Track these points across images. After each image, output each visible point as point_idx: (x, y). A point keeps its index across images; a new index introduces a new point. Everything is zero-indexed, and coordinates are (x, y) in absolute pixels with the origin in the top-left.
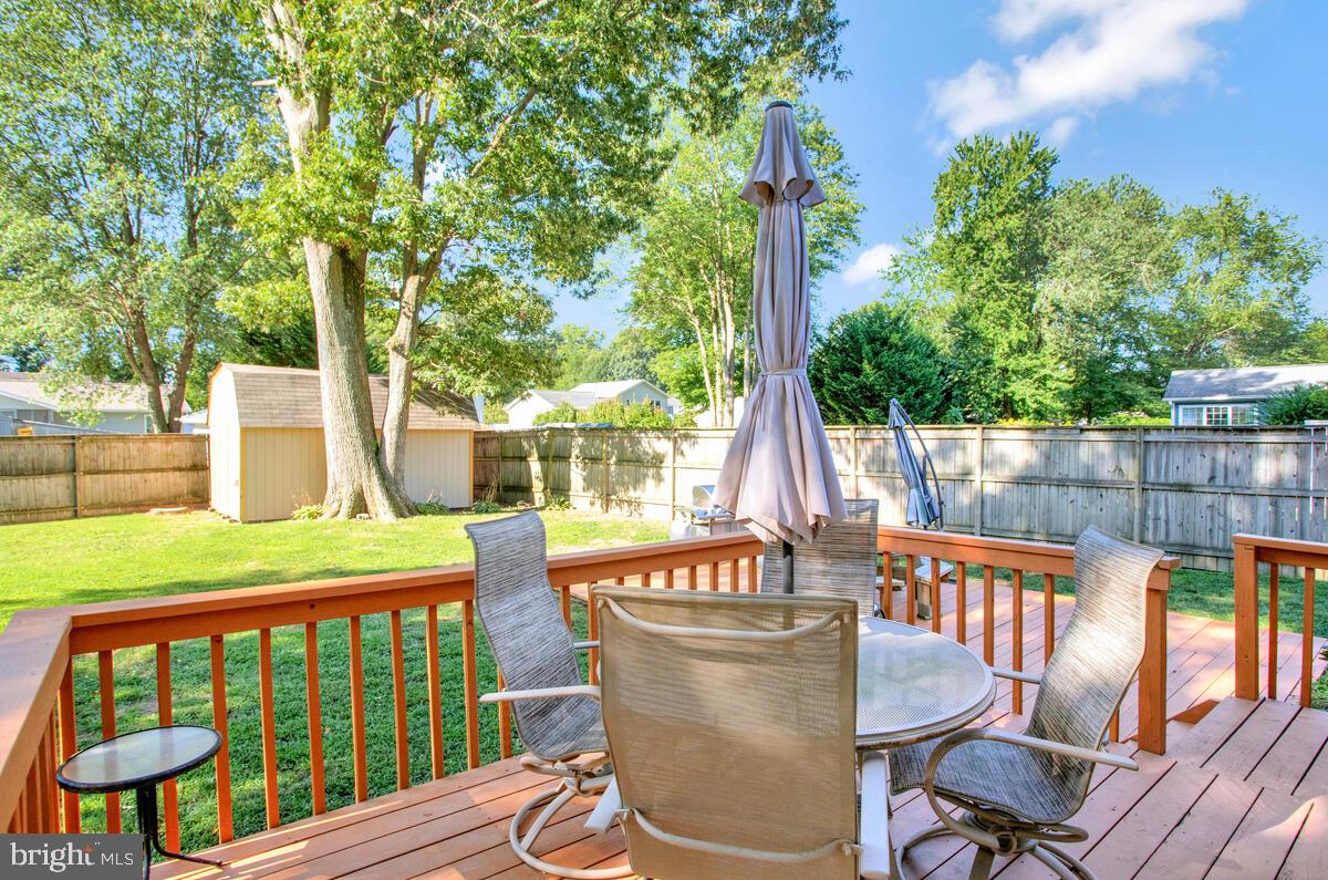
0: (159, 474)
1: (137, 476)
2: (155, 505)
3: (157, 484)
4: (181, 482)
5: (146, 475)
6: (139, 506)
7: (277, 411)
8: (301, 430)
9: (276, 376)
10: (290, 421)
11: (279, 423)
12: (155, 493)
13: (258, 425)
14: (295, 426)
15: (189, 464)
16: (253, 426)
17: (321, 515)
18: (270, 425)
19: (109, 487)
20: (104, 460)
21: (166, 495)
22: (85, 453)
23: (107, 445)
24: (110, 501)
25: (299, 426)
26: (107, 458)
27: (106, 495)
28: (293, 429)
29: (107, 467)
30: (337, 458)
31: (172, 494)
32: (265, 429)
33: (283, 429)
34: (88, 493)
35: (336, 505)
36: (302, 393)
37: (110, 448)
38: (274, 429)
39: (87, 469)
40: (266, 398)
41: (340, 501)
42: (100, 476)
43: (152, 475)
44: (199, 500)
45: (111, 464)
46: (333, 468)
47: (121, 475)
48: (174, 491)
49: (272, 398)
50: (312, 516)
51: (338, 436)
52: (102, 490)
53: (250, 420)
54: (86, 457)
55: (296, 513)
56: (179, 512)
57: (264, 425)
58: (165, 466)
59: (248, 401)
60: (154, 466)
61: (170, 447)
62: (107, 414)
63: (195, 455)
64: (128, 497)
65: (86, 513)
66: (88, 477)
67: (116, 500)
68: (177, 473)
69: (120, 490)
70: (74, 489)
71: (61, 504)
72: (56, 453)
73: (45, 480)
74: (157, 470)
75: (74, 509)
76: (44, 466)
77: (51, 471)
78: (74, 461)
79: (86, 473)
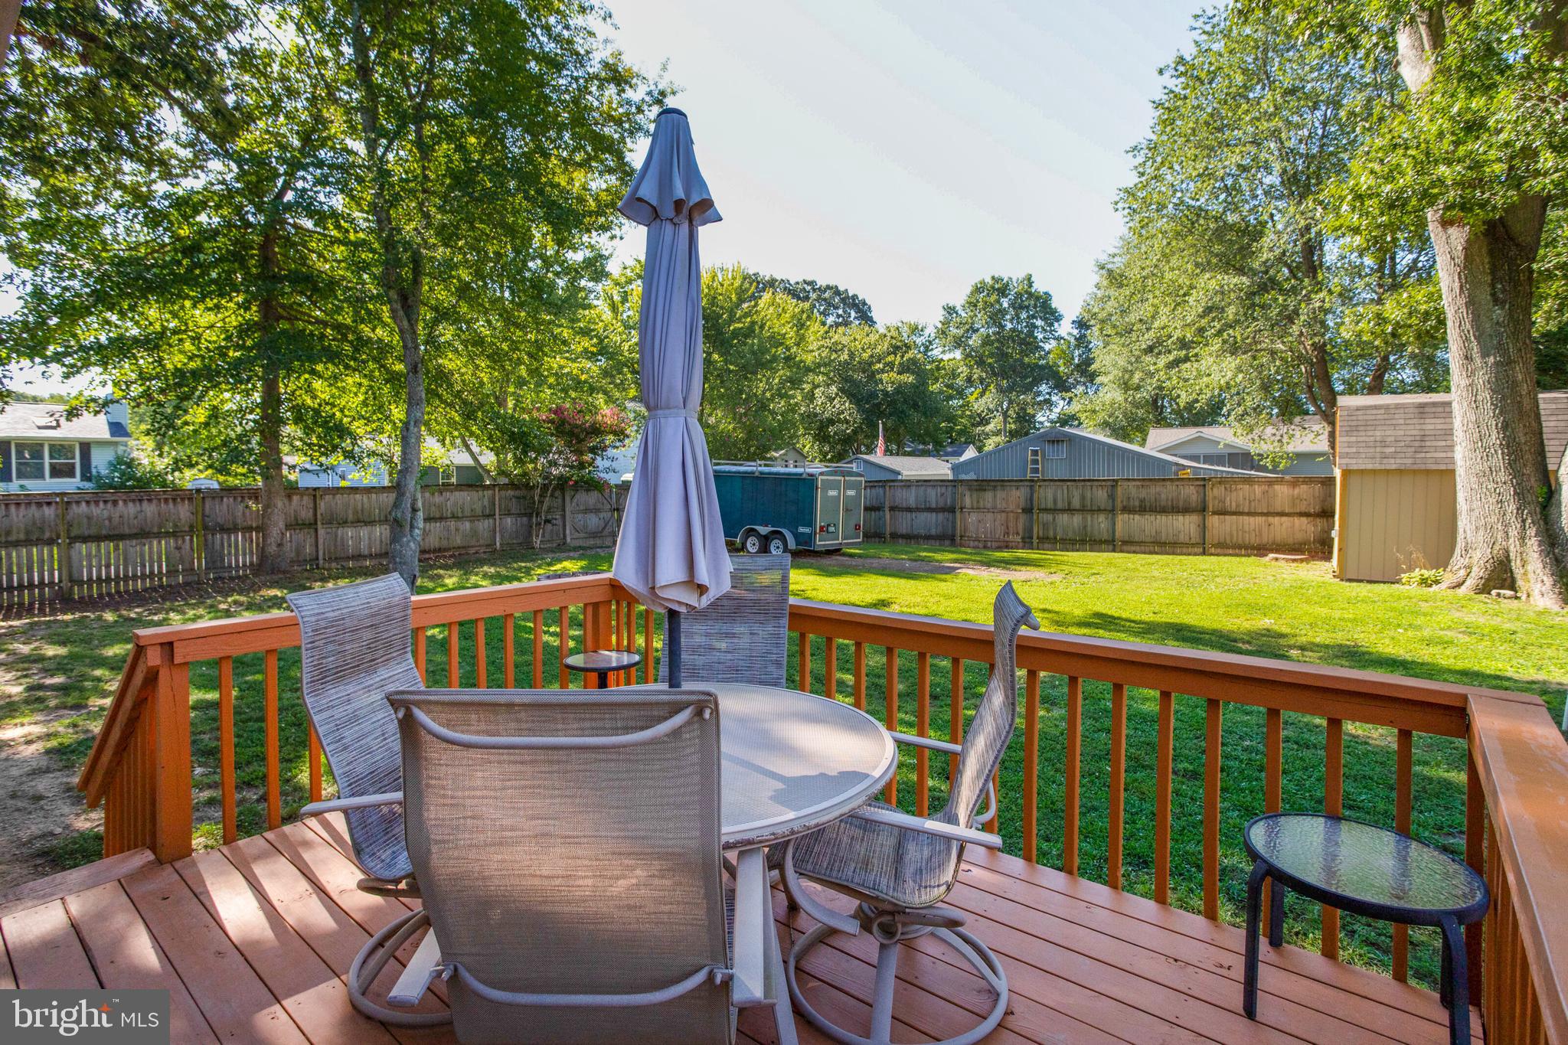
0: (1285, 518)
1: (1260, 520)
2: (1272, 551)
3: (1282, 528)
4: (1305, 529)
5: (1271, 519)
6: (1260, 550)
7: (1392, 450)
8: (1428, 472)
9: (1398, 406)
10: (1410, 461)
11: (1392, 464)
12: (1278, 539)
13: (1363, 467)
14: (1415, 467)
15: (1318, 509)
16: (1355, 467)
17: (1437, 582)
18: (1378, 467)
19: (1235, 528)
20: (1232, 500)
21: (1290, 541)
22: (1215, 493)
23: (1234, 487)
24: (1235, 542)
25: (1423, 467)
26: (1234, 499)
27: (1231, 536)
28: (1415, 472)
29: (1234, 509)
30: (1472, 510)
32: (1374, 472)
33: (1400, 472)
34: (1215, 532)
35: (1462, 573)
36: (1431, 425)
37: (1236, 490)
38: (1388, 471)
39: (1216, 509)
40: (1378, 433)
41: (1469, 568)
42: (1227, 517)
43: (1276, 520)
45: (1238, 506)
46: (1464, 524)
47: (1246, 518)
48: (1299, 537)
49: (1388, 433)
50: (1424, 582)
51: (1474, 479)
52: (1228, 529)
53: (1354, 461)
54: (1215, 498)
55: (1405, 577)
56: (1294, 561)
57: (1370, 467)
58: (1291, 511)
59: (1353, 439)
60: (1279, 509)
61: (1297, 491)
62: (1299, 456)
63: (1320, 500)
64: (1254, 540)
65: (1213, 550)
66: (1217, 517)
67: (1240, 541)
68: (1304, 520)
69: (1244, 532)
70: (1203, 528)
71: (1193, 541)
72: (1190, 493)
73: (1181, 518)
74: (1282, 514)
75: (1203, 546)
76: (1181, 504)
77: (1186, 510)
78: (1204, 501)
79: (1214, 513)
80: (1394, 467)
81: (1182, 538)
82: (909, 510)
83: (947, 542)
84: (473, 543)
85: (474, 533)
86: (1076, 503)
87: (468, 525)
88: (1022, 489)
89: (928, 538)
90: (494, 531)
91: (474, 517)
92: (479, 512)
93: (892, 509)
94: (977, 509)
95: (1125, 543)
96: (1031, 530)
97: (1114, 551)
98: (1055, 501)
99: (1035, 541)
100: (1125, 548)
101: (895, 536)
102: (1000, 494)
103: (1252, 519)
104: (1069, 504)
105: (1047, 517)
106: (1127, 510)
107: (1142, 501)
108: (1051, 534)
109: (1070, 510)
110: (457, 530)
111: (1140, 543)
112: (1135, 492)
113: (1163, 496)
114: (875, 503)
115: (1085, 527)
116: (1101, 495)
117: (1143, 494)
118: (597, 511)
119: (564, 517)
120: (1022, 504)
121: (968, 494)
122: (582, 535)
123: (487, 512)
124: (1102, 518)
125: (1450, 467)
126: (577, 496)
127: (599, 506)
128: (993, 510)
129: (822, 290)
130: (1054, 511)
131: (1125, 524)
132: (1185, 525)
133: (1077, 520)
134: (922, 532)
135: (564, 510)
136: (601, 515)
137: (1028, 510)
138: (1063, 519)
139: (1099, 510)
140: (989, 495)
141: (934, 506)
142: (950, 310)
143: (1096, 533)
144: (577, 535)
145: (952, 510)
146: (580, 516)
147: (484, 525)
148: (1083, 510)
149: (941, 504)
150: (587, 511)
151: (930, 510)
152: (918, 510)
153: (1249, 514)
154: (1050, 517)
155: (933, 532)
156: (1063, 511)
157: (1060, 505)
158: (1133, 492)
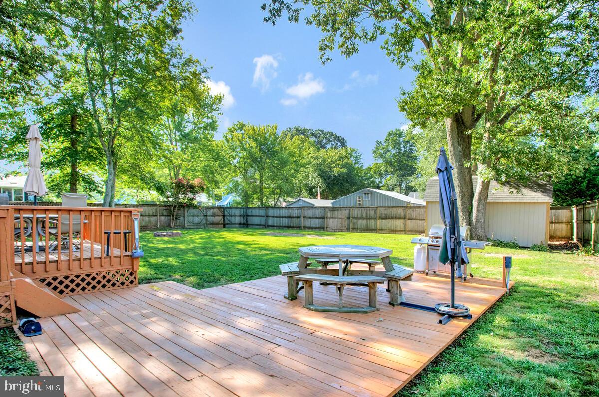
13: (430, 201)
18: (434, 200)
22: (409, 212)
27: (414, 227)
34: (409, 226)
40: (437, 189)
45: (416, 217)
47: (419, 221)
52: (413, 225)
54: (409, 214)
57: (432, 201)
59: (430, 191)
69: (418, 226)
70: (405, 224)
71: (402, 229)
72: (401, 212)
73: (398, 221)
75: (405, 231)
76: (398, 216)
77: (400, 218)
78: (405, 215)
79: (408, 219)
81: (399, 228)
82: (310, 218)
83: (322, 230)
84: (149, 225)
85: (150, 221)
86: (364, 216)
87: (147, 218)
88: (347, 210)
89: (316, 228)
90: (157, 221)
91: (149, 216)
92: (151, 214)
93: (304, 217)
94: (332, 217)
95: (380, 230)
96: (350, 225)
97: (376, 233)
98: (358, 215)
99: (351, 229)
100: (380, 232)
101: (305, 227)
102: (340, 212)
103: (421, 221)
104: (362, 215)
105: (355, 221)
106: (381, 218)
107: (386, 215)
108: (356, 227)
109: (362, 218)
110: (143, 220)
111: (385, 230)
112: (384, 212)
113: (392, 213)
114: (299, 215)
115: (367, 224)
116: (372, 213)
117: (386, 212)
118: (198, 216)
119: (184, 217)
120: (347, 216)
121: (329, 212)
122: (191, 224)
123: (154, 214)
124: (373, 221)
126: (190, 210)
127: (199, 214)
128: (337, 218)
129: (326, 134)
130: (357, 218)
131: (380, 223)
132: (399, 223)
133: (365, 221)
134: (314, 226)
135: (184, 215)
136: (200, 217)
137: (349, 218)
138: (360, 221)
139: (372, 218)
140: (336, 212)
141: (318, 216)
142: (379, 143)
143: (371, 226)
144: (189, 224)
145: (323, 218)
146: (191, 217)
147: (153, 219)
148: (366, 218)
149: (320, 216)
150: (193, 216)
151: (317, 218)
152: (312, 218)
154: (356, 220)
155: (318, 226)
156: (361, 218)
157: (359, 217)
158: (383, 211)
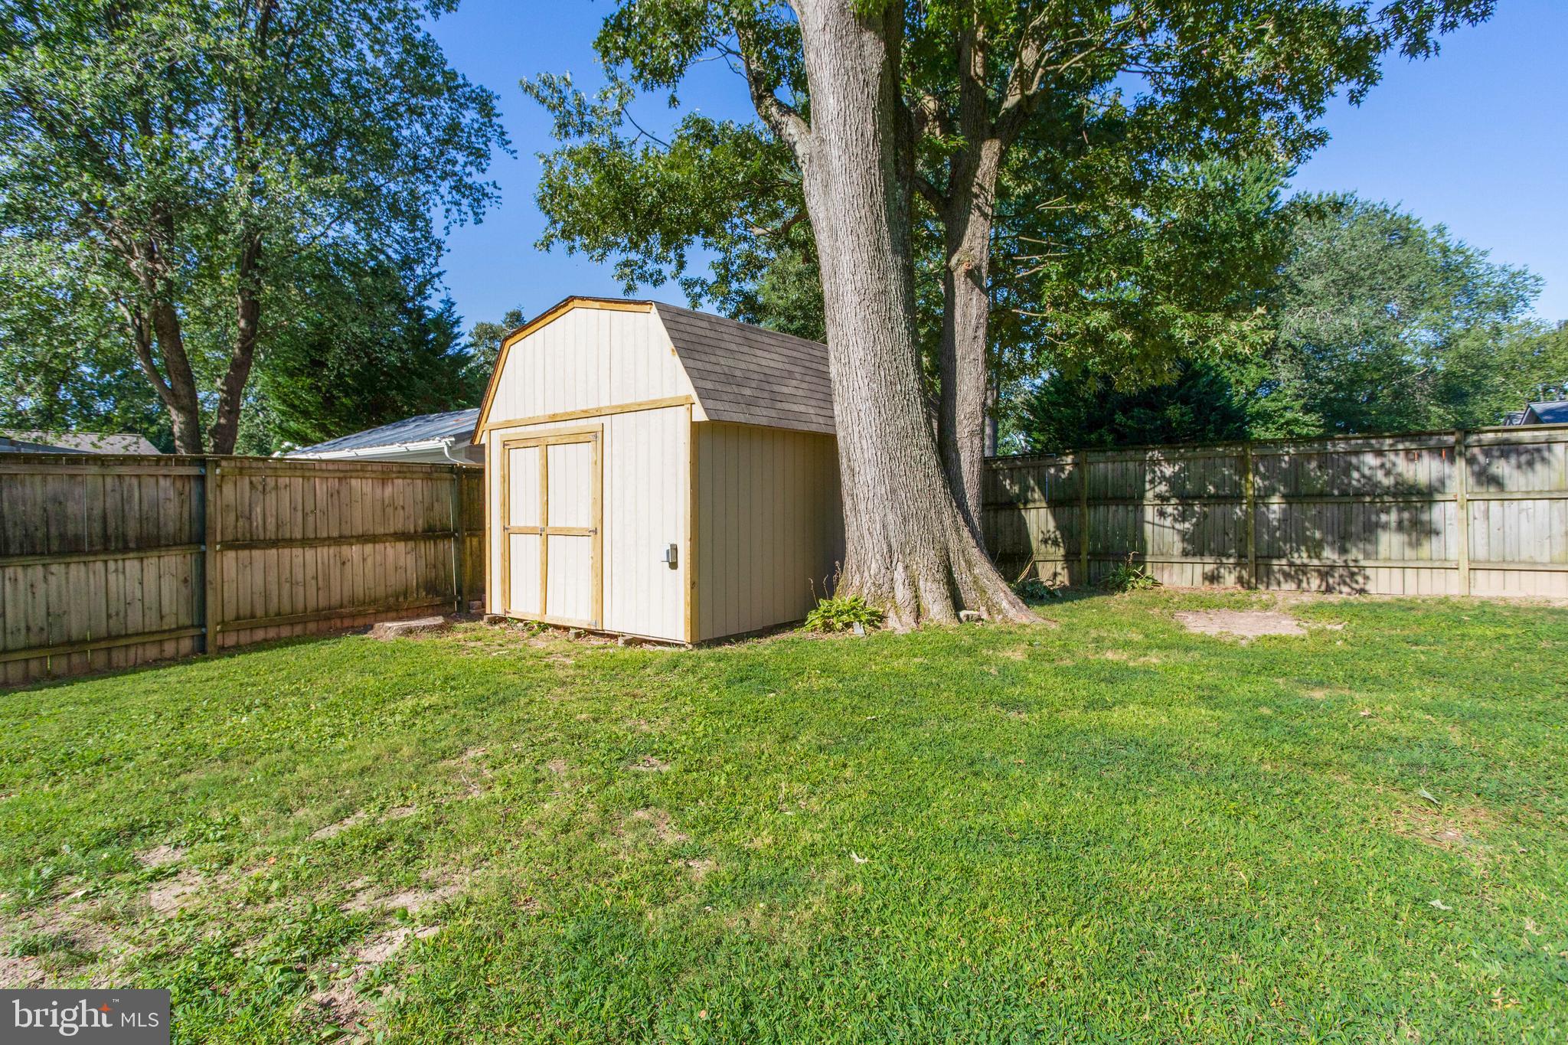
0: (369, 548)
1: (324, 552)
2: (382, 615)
3: (366, 568)
5: (345, 549)
19: (272, 577)
20: (265, 516)
21: (380, 591)
22: (226, 498)
23: (271, 482)
24: (273, 606)
26: (271, 510)
27: (266, 596)
29: (271, 534)
31: (390, 591)
34: (229, 592)
37: (276, 487)
39: (229, 537)
42: (256, 553)
43: (355, 551)
44: (438, 600)
45: (278, 525)
47: (298, 552)
48: (395, 581)
52: (257, 582)
54: (227, 508)
58: (380, 530)
60: (359, 530)
61: (389, 490)
63: (431, 508)
64: (310, 598)
65: (223, 641)
66: (231, 555)
67: (286, 607)
68: (400, 545)
69: (293, 583)
70: (200, 585)
71: (170, 622)
72: (160, 495)
73: (132, 566)
74: (365, 538)
75: (198, 636)
76: (132, 529)
77: (149, 543)
78: (200, 517)
79: (227, 545)
80: (764, 421)
81: (135, 620)
103: (310, 553)
113: (73, 507)
125: (830, 431)
132: (145, 583)
153: (306, 542)
